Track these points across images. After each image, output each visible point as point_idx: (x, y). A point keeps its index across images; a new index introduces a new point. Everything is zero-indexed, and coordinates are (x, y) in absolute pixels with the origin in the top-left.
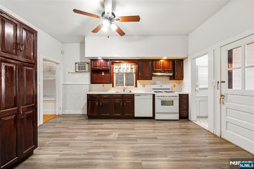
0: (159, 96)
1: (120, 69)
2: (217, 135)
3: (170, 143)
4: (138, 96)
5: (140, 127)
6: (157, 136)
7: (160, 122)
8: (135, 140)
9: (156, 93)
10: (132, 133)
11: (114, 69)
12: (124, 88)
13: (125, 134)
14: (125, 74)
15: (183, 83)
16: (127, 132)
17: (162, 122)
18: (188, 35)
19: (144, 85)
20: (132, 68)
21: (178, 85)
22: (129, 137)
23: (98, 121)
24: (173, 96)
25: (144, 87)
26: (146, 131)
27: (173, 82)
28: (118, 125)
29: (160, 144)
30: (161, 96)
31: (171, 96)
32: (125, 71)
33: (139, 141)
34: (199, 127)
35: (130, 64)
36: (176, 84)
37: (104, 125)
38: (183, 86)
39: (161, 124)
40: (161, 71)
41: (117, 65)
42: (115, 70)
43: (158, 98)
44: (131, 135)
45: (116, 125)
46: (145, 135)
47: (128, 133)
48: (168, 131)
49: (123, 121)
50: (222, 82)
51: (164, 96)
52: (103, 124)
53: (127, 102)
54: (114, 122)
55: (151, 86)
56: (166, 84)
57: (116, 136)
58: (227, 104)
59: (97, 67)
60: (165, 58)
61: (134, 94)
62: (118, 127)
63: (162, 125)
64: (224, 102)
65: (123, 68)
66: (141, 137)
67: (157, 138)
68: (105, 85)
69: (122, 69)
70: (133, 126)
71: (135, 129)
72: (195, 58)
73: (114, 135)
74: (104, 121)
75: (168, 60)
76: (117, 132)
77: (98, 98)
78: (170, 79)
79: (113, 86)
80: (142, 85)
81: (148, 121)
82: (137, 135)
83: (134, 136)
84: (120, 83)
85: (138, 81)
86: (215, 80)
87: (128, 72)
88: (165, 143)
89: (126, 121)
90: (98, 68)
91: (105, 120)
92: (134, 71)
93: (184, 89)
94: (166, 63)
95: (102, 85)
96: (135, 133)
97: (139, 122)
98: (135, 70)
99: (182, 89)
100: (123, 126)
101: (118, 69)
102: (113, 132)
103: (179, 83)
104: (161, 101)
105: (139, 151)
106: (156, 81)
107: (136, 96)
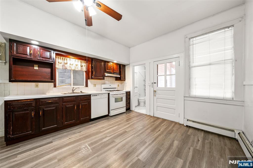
0: (113, 95)
1: (66, 65)
2: (151, 115)
3: (138, 131)
4: (95, 96)
5: (103, 127)
6: (125, 130)
7: (115, 117)
8: (112, 141)
9: (110, 92)
10: (104, 136)
11: (57, 63)
12: (73, 88)
13: (97, 141)
14: (72, 71)
15: (125, 83)
16: (96, 138)
17: (116, 117)
18: (130, 48)
19: (95, 85)
20: (82, 66)
21: (120, 84)
22: (104, 142)
23: (37, 141)
24: (122, 94)
25: (95, 86)
26: (112, 129)
27: (118, 82)
28: (77, 135)
29: (133, 135)
30: (115, 95)
31: (121, 94)
32: (73, 68)
33: (117, 141)
34: (140, 113)
35: (80, 61)
36: (119, 84)
37: (55, 143)
38: (125, 86)
39: (118, 118)
40: (111, 72)
41: (61, 59)
42: (58, 65)
43: (113, 97)
44: (104, 138)
45: (73, 136)
46: (116, 133)
47: (99, 138)
48: (128, 122)
49: (80, 128)
50: (154, 83)
51: (117, 94)
52: (52, 142)
53: (83, 104)
54: (68, 133)
55: (101, 86)
56: (113, 84)
57: (88, 148)
58: (157, 96)
59: (27, 55)
60: (115, 62)
61: (91, 95)
62: (80, 137)
63: (120, 119)
64: (156, 95)
65: (70, 64)
66: (114, 137)
67: (126, 131)
68: (40, 84)
69: (68, 64)
70: (96, 130)
71: (101, 131)
72: (134, 66)
73: (84, 148)
74: (49, 138)
75: (117, 64)
76: (85, 143)
77: (34, 105)
78: (116, 80)
79: (55, 86)
80: (93, 85)
81: (105, 119)
82: (109, 136)
83: (107, 139)
84: (60, 82)
85: (89, 80)
86: (150, 82)
87: (76, 70)
88: (134, 133)
89: (83, 127)
90: (29, 57)
91: (50, 136)
92: (84, 69)
93: (126, 88)
94: (115, 66)
95: (34, 84)
96: (105, 135)
97: (98, 123)
98: (86, 69)
99: (124, 88)
100: (85, 133)
101: (62, 64)
102: (80, 145)
103: (121, 84)
104: (115, 98)
105: (126, 151)
106: (106, 81)
107: (93, 96)
